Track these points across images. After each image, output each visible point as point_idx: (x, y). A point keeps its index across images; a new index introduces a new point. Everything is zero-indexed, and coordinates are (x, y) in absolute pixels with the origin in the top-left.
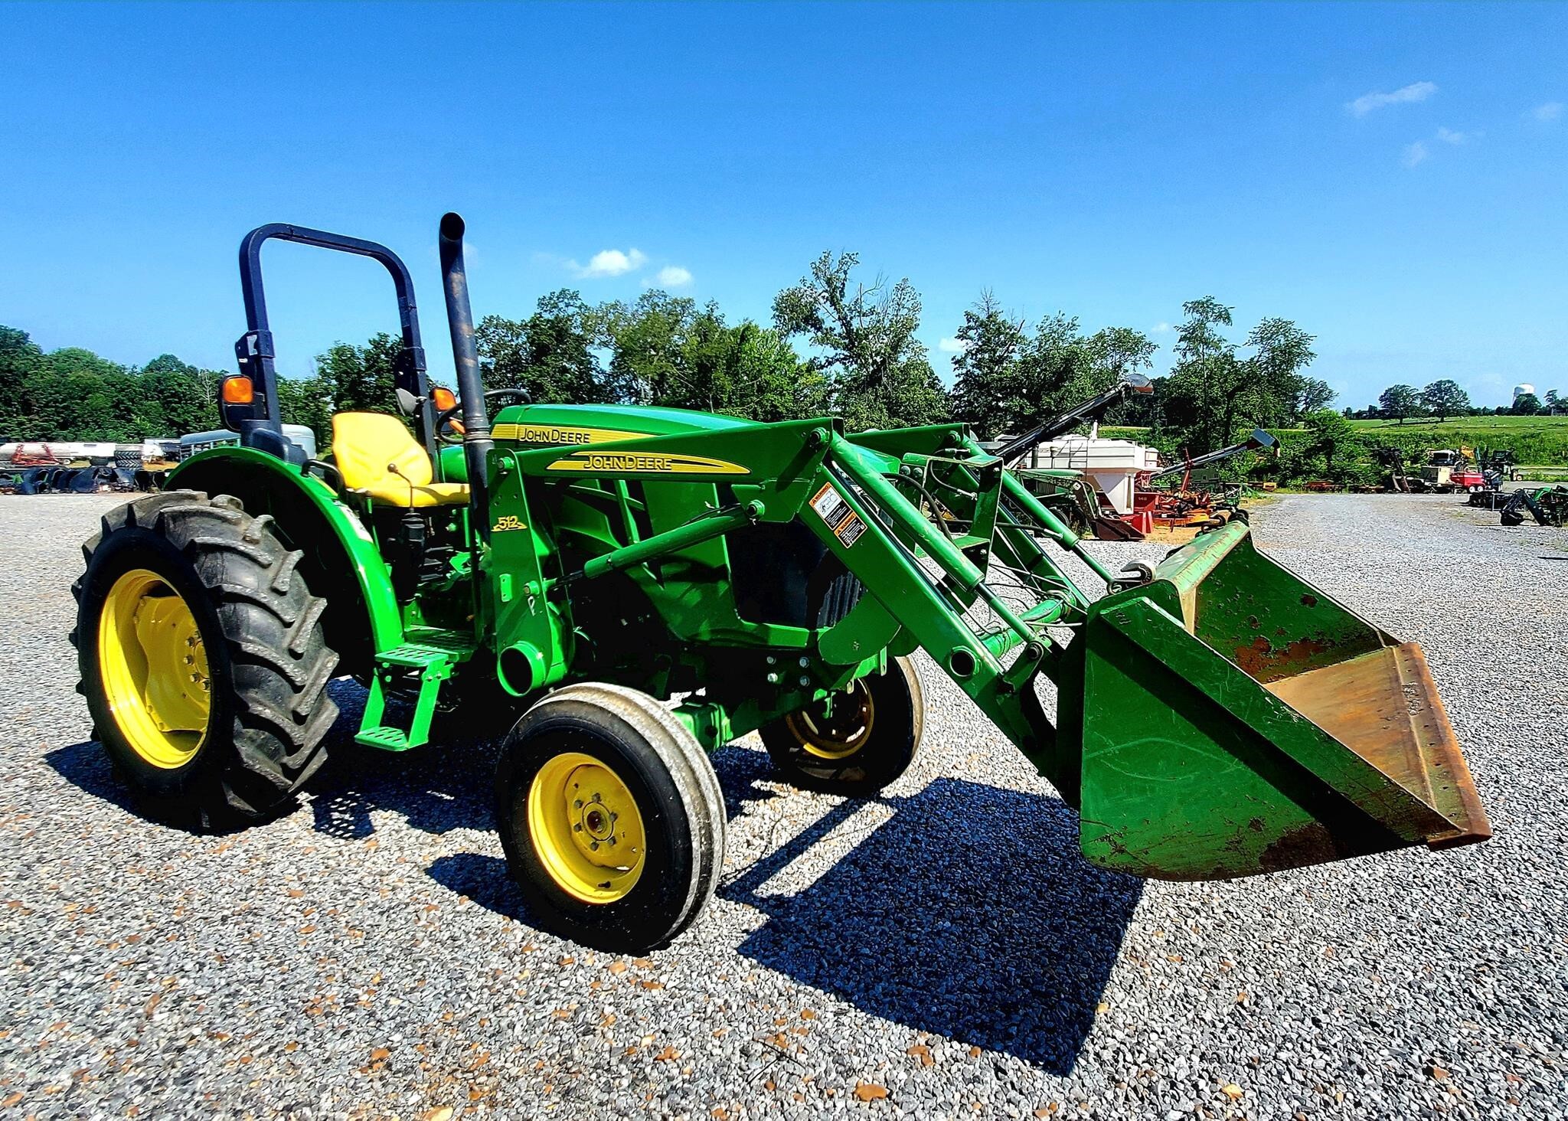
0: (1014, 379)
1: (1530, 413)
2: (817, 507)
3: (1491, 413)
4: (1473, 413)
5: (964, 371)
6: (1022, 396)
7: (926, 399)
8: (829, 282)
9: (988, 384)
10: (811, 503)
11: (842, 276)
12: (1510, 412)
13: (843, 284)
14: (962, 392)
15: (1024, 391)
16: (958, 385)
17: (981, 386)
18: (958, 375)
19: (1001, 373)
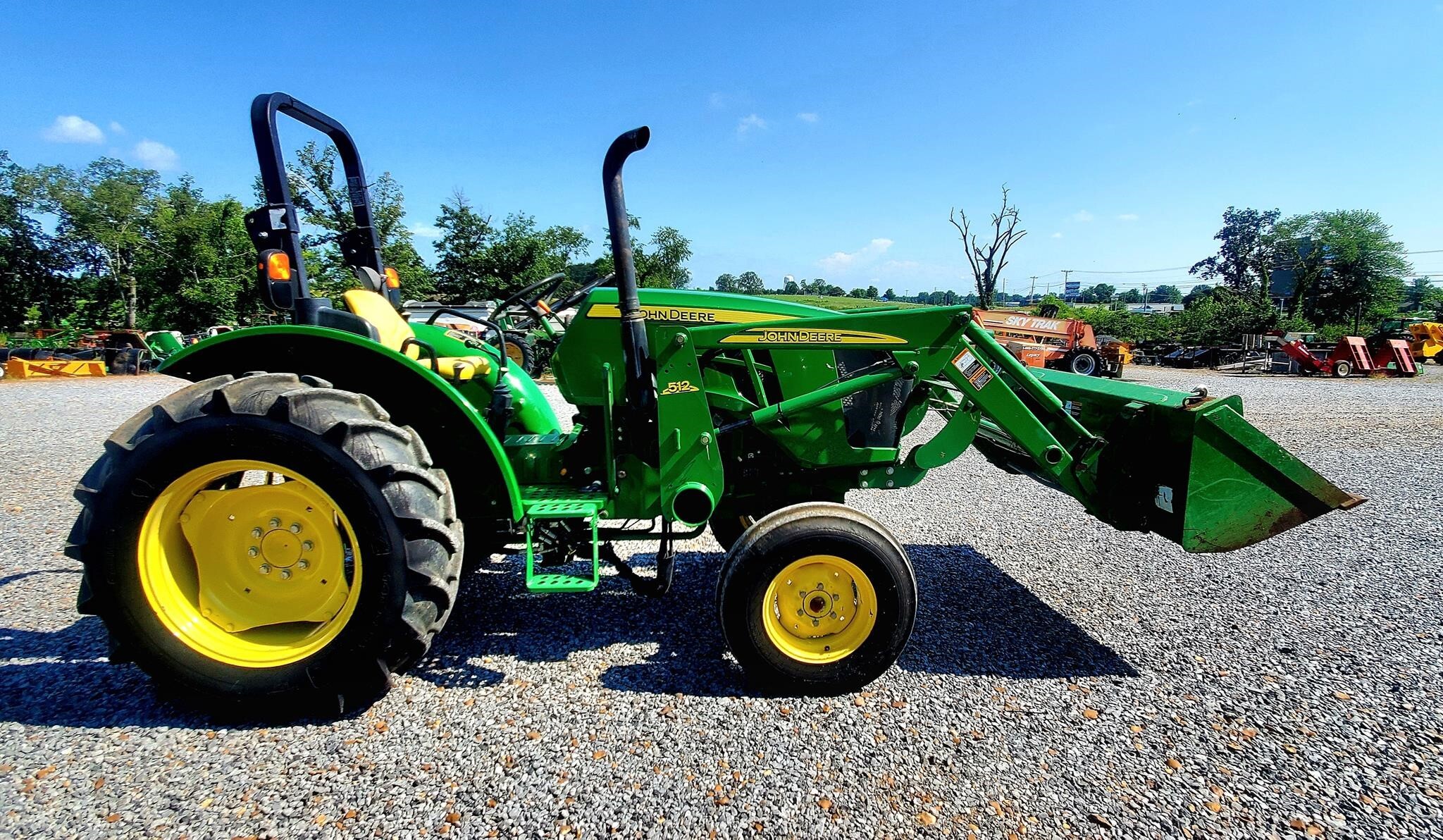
0: (487, 261)
1: (794, 293)
2: (957, 365)
3: (774, 293)
4: (766, 292)
5: (445, 253)
6: (495, 275)
7: (416, 275)
8: (316, 169)
9: (466, 264)
10: (953, 362)
11: (329, 165)
12: (784, 293)
13: (330, 172)
14: (444, 270)
15: (496, 271)
16: (439, 264)
17: (460, 265)
18: (440, 257)
19: (476, 256)
